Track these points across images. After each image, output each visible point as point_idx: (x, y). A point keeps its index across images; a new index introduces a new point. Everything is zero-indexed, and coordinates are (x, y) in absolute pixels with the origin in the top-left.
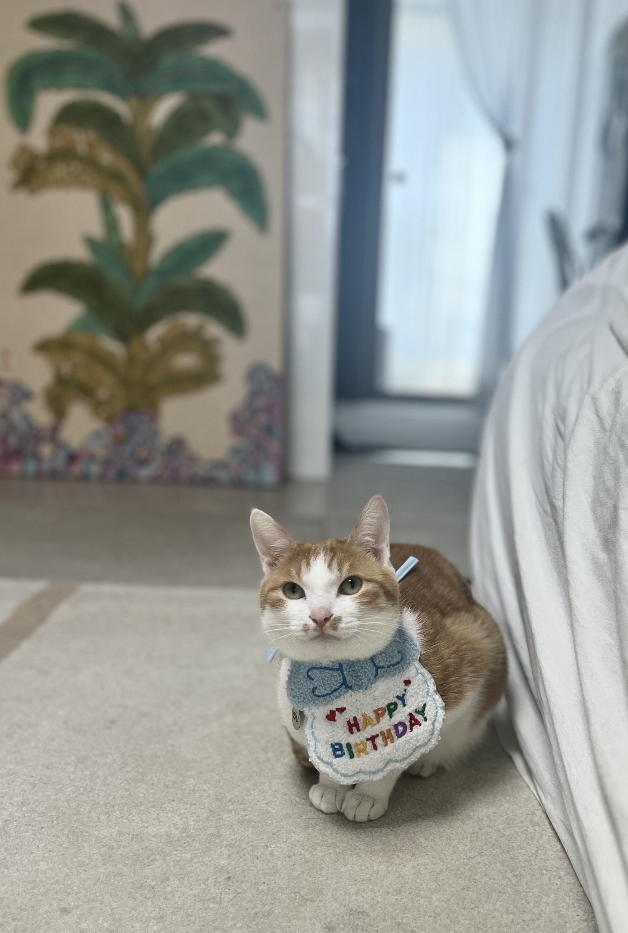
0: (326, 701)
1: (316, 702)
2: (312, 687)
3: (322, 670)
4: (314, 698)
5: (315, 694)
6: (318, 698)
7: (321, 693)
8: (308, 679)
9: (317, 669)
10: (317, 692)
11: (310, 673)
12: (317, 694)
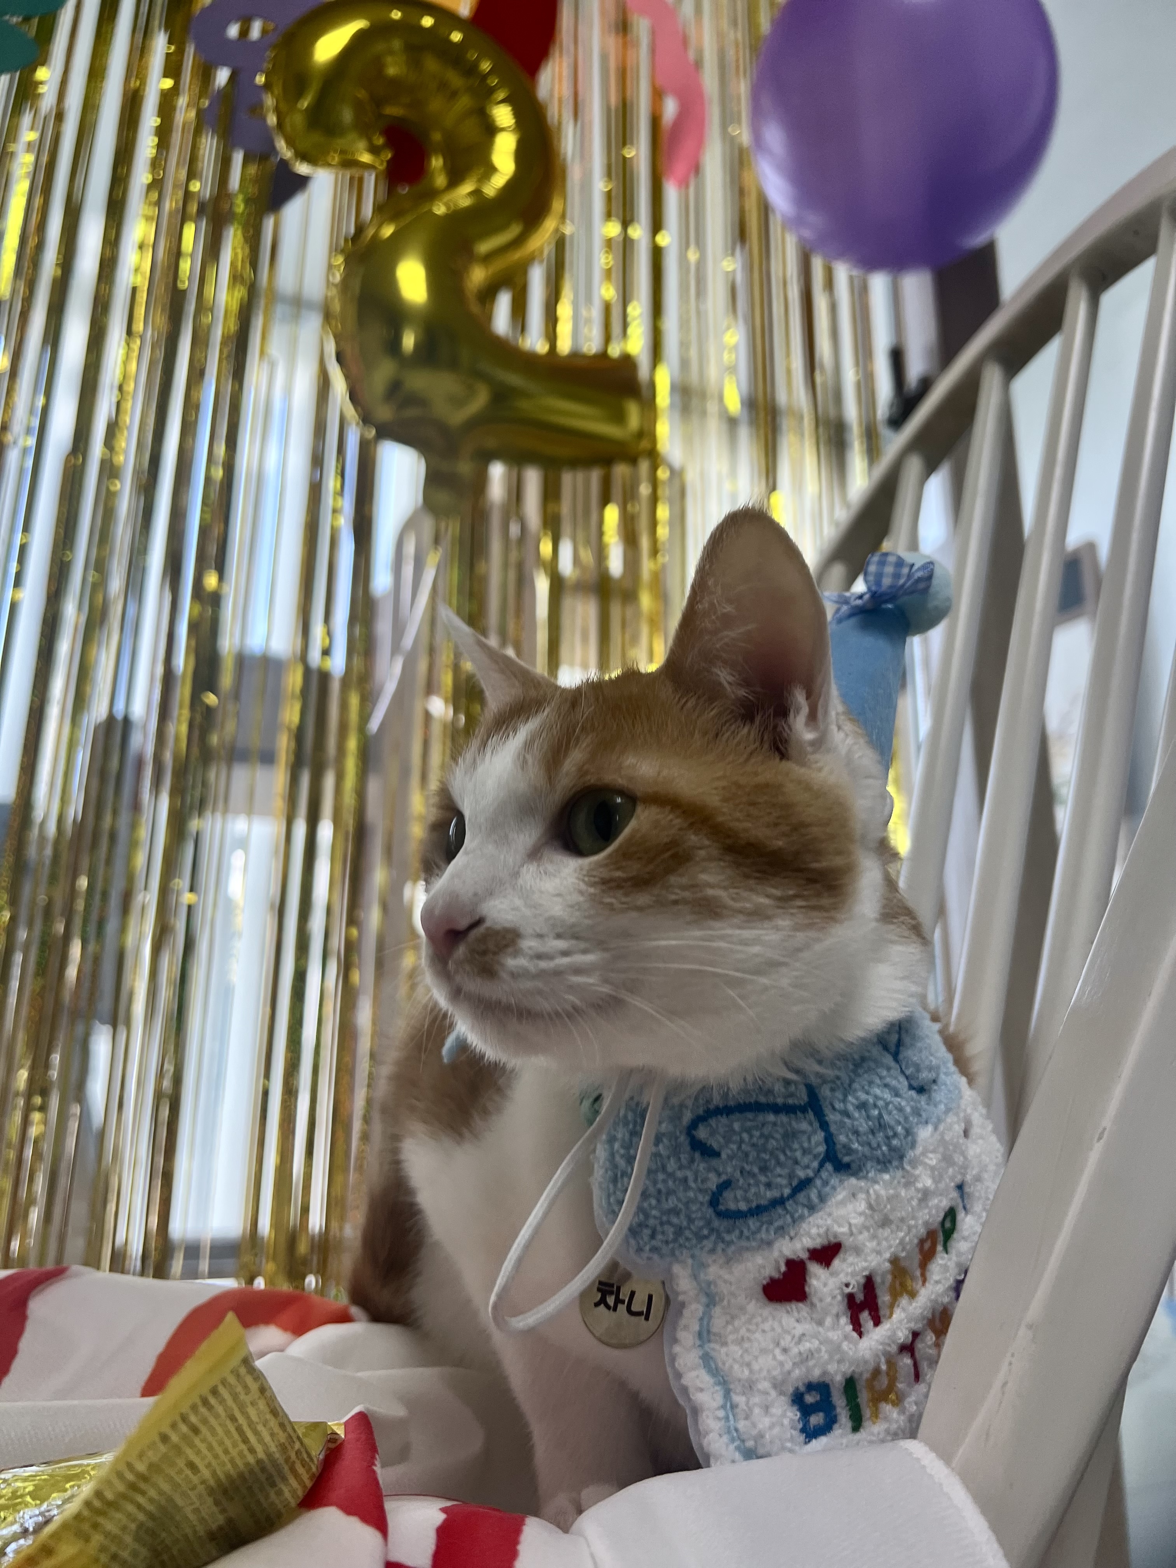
0: (767, 1230)
1: (727, 1238)
2: (713, 1182)
3: (750, 1115)
4: (716, 1223)
5: (722, 1208)
6: (731, 1222)
7: (747, 1200)
8: (697, 1155)
9: (727, 1115)
10: (733, 1201)
11: (702, 1133)
12: (732, 1206)
